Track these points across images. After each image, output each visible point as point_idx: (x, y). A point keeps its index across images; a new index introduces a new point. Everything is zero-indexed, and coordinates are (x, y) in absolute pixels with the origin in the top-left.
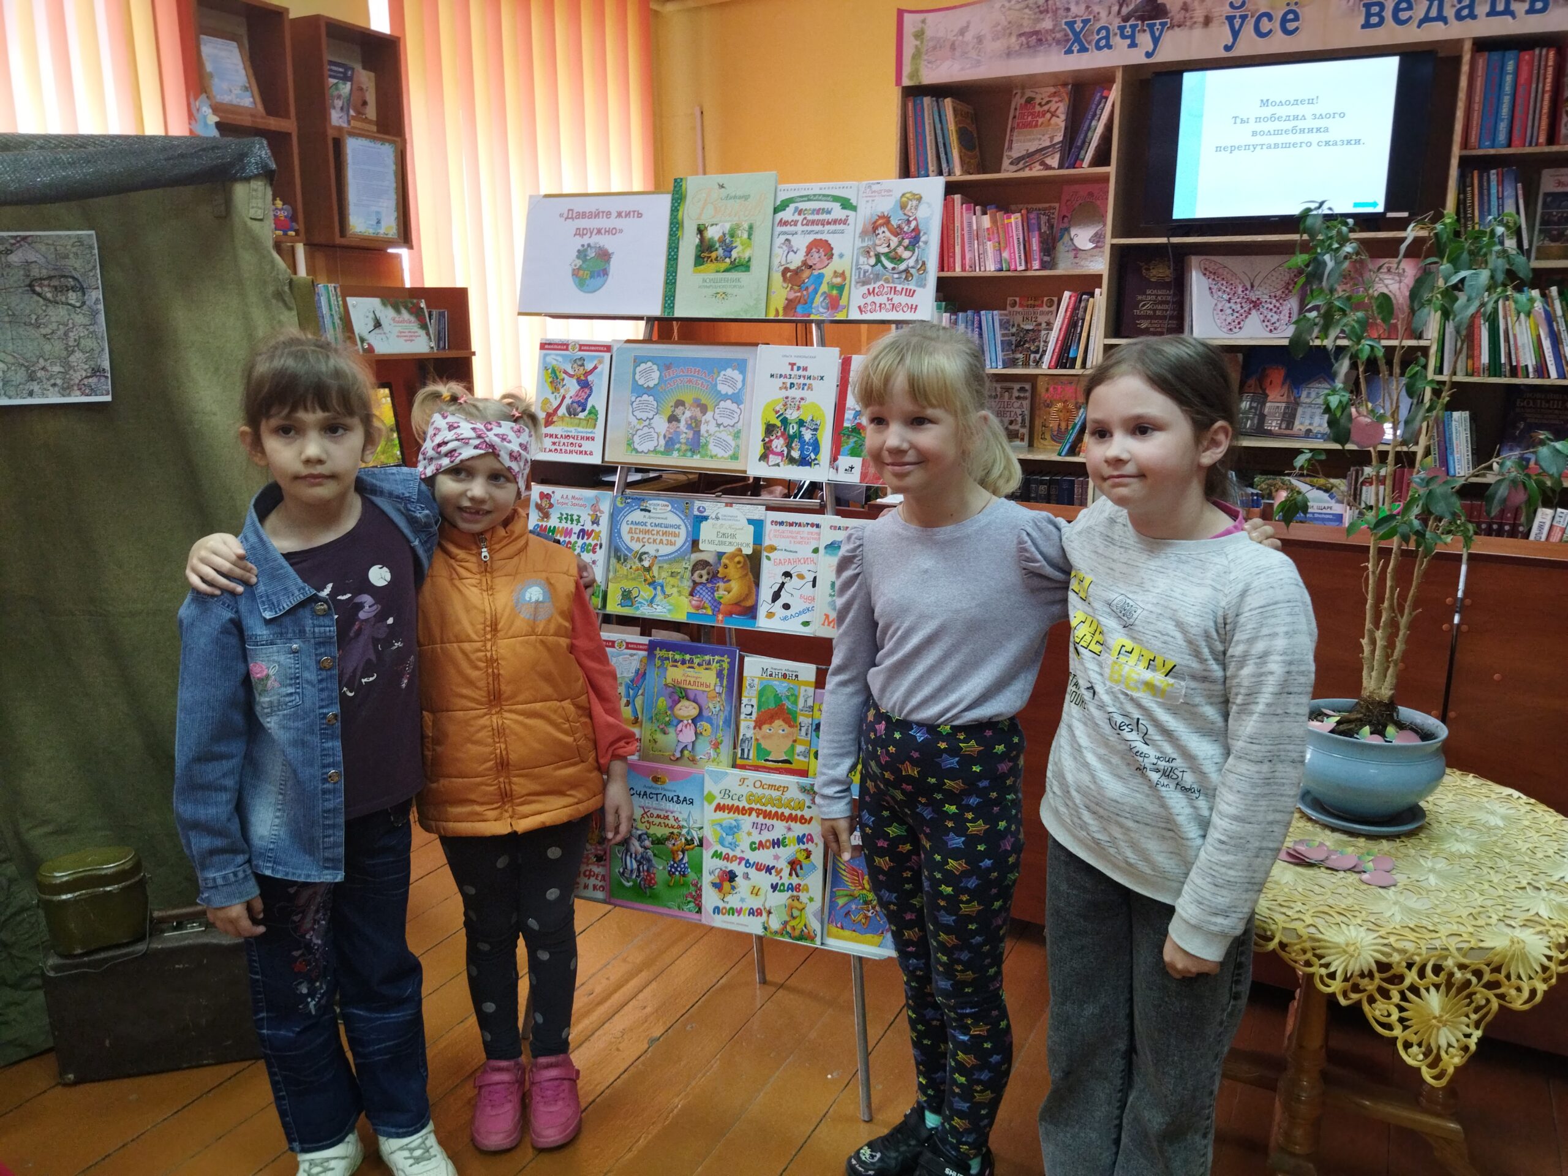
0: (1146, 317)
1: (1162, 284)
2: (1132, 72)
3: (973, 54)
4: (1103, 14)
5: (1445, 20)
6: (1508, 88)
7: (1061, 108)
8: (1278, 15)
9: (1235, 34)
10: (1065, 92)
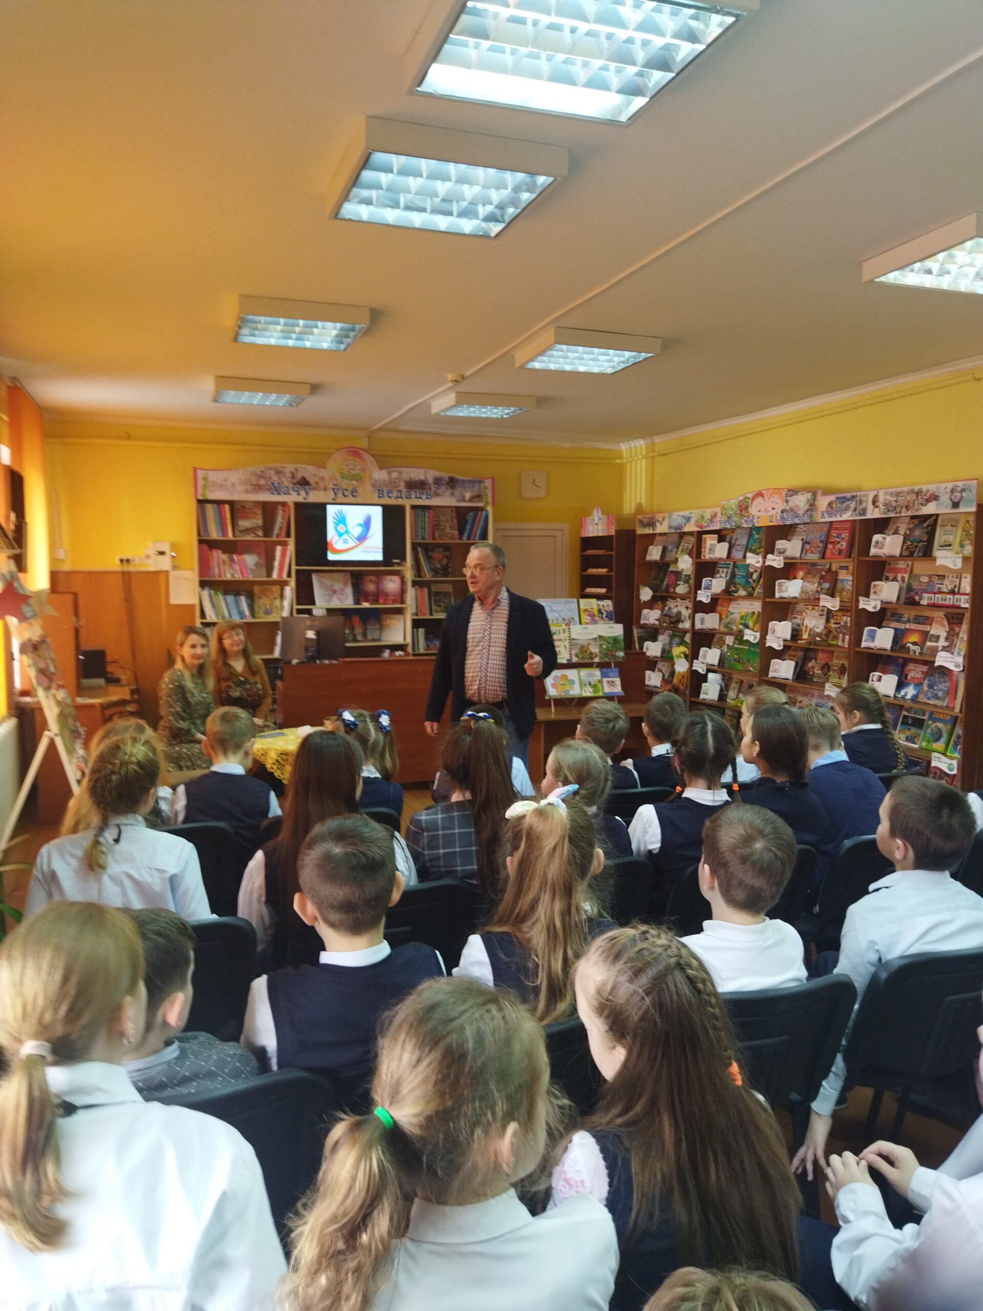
2: (298, 505)
3: (231, 490)
4: (286, 481)
5: (400, 499)
8: (350, 489)
9: (336, 494)
10: (260, 506)
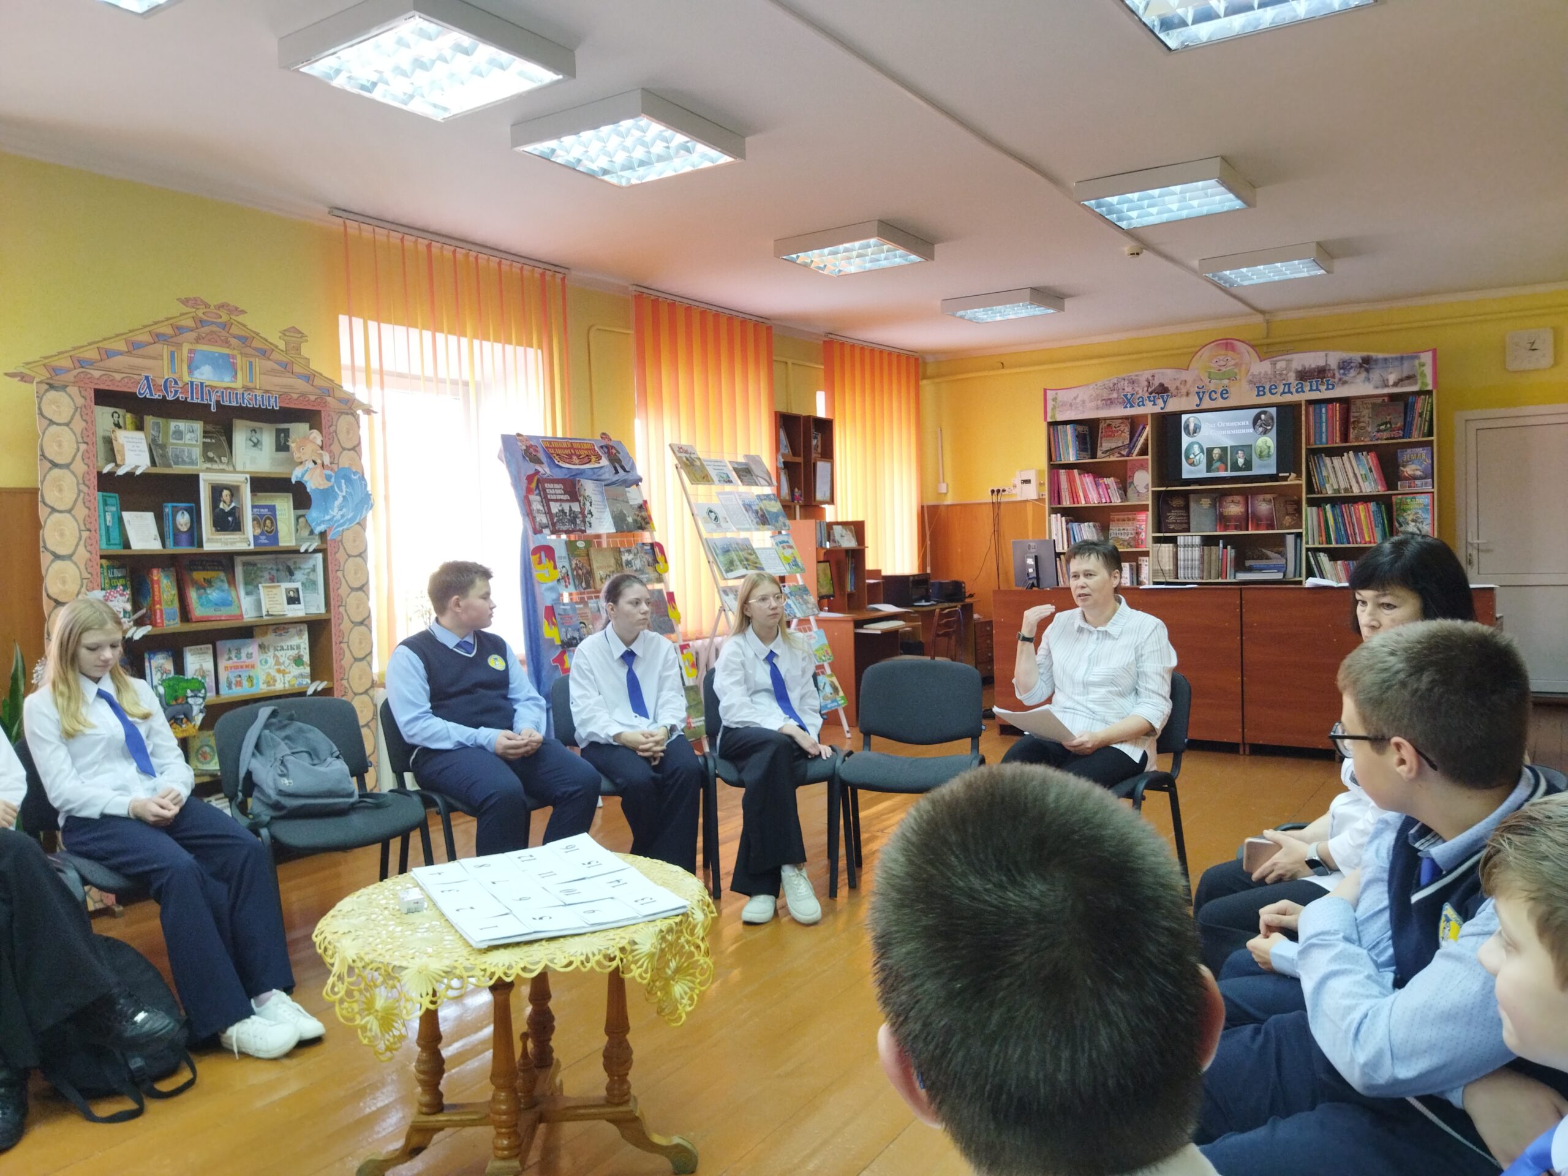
0: (1173, 523)
1: (1179, 508)
2: (1155, 416)
3: (1081, 408)
4: (1140, 391)
5: (1292, 393)
6: (1324, 419)
7: (1127, 430)
8: (1219, 392)
9: (1201, 399)
10: (1127, 422)
